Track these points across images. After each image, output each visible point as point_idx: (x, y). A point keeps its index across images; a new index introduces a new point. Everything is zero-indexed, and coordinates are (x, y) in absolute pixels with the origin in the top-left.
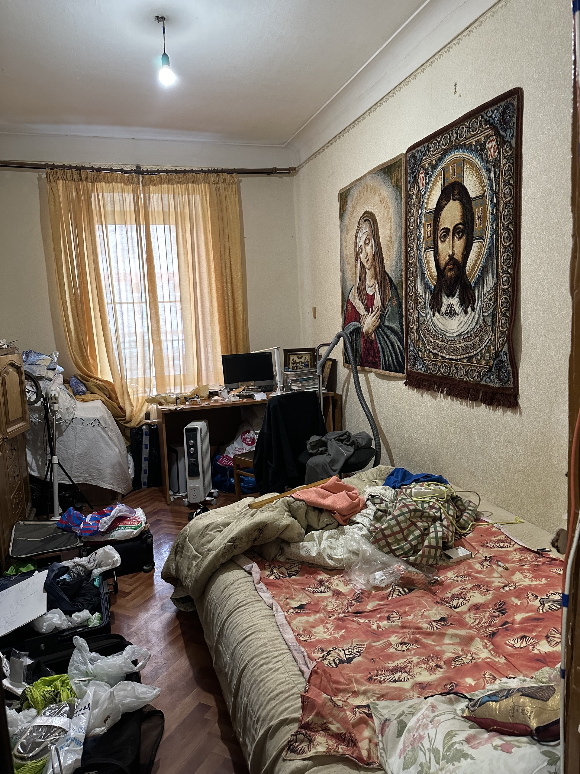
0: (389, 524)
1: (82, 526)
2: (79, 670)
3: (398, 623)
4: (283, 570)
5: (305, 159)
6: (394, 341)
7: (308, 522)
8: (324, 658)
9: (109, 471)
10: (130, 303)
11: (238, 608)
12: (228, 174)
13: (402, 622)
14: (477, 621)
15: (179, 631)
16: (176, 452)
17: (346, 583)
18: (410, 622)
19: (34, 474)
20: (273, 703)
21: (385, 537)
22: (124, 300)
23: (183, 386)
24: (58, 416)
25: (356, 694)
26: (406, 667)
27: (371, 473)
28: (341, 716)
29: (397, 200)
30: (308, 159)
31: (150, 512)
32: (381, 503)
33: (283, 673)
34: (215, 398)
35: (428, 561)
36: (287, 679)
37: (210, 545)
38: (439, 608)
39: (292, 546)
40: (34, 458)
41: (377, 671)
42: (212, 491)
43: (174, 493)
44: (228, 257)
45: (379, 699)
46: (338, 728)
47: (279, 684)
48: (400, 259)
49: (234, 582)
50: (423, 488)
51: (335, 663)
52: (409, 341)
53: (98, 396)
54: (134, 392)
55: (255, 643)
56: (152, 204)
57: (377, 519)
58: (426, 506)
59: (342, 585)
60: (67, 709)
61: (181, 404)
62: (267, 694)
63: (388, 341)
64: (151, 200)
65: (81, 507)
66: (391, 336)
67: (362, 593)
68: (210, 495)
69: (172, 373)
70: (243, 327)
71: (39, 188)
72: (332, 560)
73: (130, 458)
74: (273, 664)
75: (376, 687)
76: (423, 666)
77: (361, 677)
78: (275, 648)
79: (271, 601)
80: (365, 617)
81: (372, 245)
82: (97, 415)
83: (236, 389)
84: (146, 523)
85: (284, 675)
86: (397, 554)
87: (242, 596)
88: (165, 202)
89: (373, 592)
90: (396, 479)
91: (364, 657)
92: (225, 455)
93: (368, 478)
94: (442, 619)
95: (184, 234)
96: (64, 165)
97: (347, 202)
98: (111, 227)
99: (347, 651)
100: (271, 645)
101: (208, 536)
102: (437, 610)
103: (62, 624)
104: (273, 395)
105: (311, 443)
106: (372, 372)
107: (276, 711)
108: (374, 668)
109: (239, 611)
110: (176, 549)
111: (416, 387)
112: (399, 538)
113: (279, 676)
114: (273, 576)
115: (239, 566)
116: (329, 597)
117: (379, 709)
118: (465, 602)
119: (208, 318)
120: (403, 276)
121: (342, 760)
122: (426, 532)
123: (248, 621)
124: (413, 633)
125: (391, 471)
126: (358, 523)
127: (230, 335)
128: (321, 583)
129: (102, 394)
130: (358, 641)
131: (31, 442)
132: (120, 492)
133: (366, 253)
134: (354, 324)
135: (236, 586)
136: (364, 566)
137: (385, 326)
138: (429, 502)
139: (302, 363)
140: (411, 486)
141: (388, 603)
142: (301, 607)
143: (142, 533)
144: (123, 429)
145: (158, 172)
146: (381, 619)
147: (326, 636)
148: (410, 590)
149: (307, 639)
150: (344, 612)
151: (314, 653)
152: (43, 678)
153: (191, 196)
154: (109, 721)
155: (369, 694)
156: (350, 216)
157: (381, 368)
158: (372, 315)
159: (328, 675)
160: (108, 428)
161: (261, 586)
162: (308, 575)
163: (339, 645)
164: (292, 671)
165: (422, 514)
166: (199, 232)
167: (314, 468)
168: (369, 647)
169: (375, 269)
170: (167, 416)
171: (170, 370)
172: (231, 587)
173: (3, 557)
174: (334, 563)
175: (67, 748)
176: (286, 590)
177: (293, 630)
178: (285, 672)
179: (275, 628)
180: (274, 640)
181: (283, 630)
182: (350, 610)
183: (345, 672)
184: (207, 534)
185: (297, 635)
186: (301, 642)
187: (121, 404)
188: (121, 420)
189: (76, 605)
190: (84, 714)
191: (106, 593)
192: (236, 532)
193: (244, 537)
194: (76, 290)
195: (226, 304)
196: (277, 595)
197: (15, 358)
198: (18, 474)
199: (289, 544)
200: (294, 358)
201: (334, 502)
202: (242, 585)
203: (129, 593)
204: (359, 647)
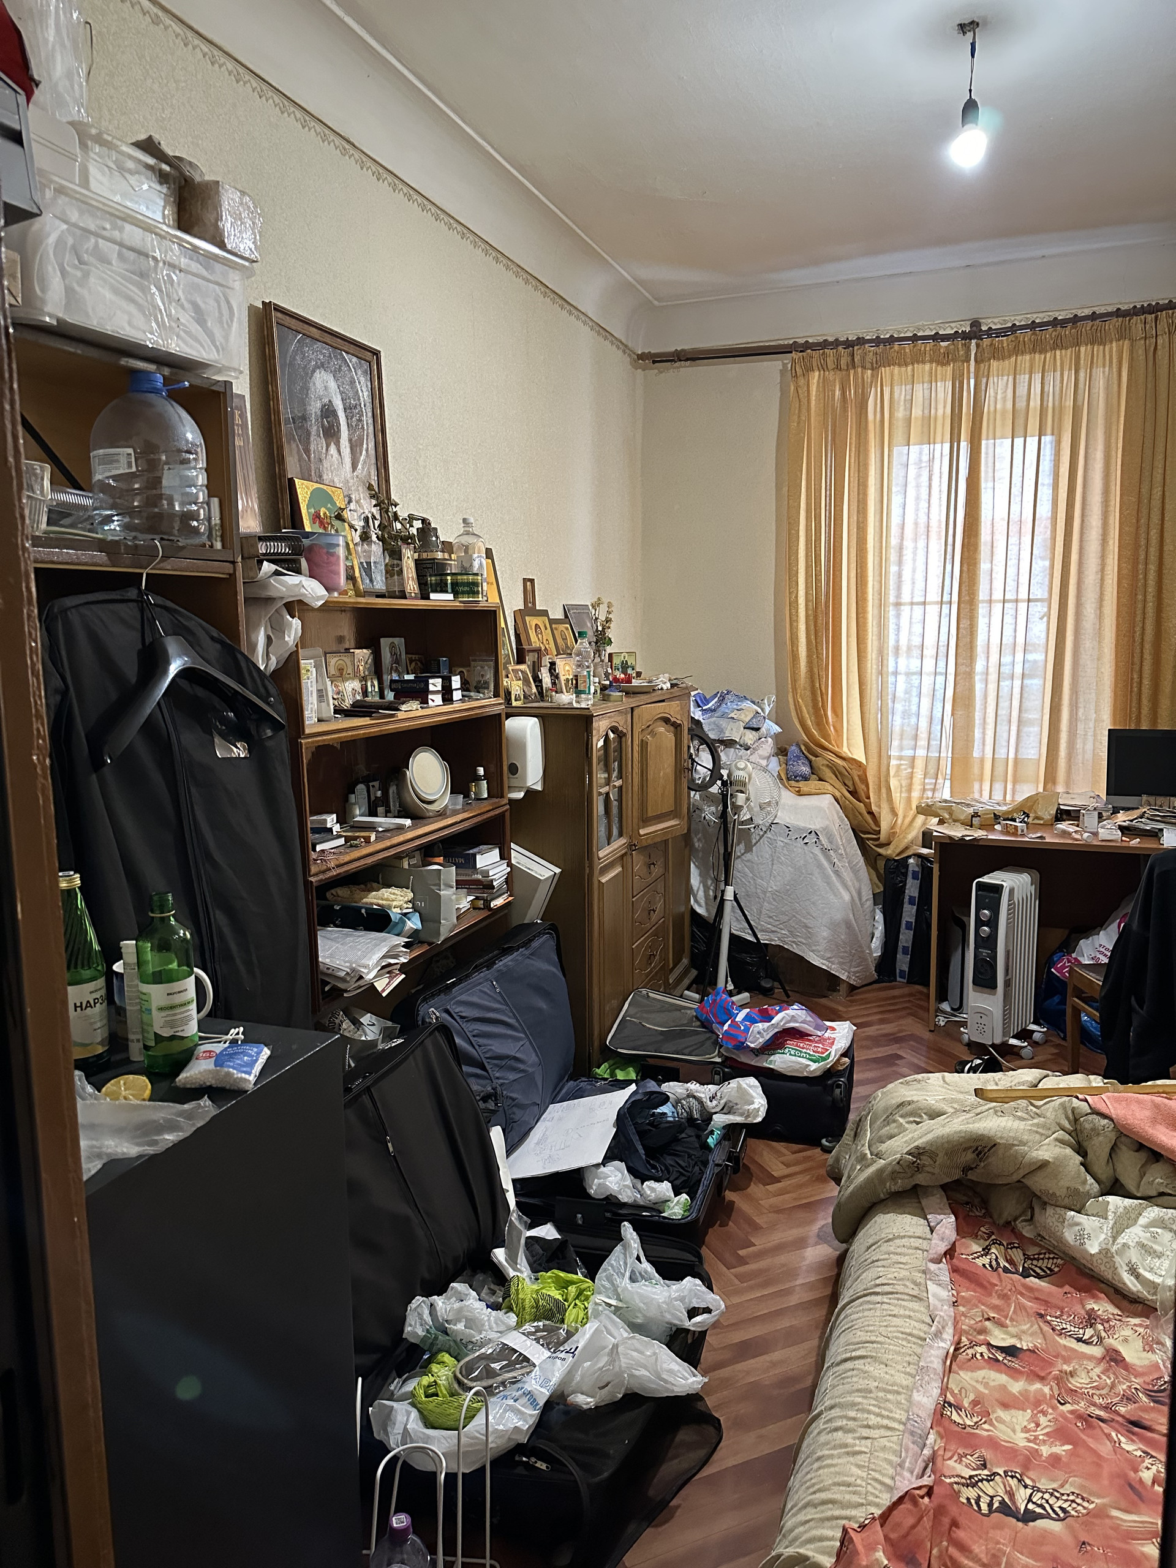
1: (726, 1027)
2: (613, 1284)
7: (1114, 1171)
8: (972, 1482)
9: (825, 933)
10: (918, 604)
11: (873, 1294)
16: (963, 926)
20: (810, 1514)
22: (905, 599)
23: (1009, 787)
24: (745, 816)
33: (859, 1466)
34: (1063, 826)
36: (859, 1482)
37: (886, 1145)
39: (1050, 1211)
40: (703, 882)
42: (1032, 1027)
43: (952, 1009)
44: (1158, 504)
47: (839, 1484)
49: (896, 1238)
51: (990, 1505)
53: (830, 788)
54: (901, 786)
55: (854, 1379)
56: (992, 399)
59: (1139, 1344)
60: (560, 1338)
61: (981, 827)
62: (811, 1490)
64: (991, 390)
65: (771, 989)
69: (989, 754)
71: (782, 389)
72: (1136, 1278)
73: (879, 916)
74: (854, 1438)
78: (879, 1408)
79: (946, 1312)
82: (817, 825)
83: (1127, 809)
84: (844, 1055)
85: (859, 1472)
87: (892, 1273)
88: (1022, 391)
91: (1069, 1527)
92: (1073, 955)
96: (826, 341)
98: (899, 452)
99: (1040, 1495)
100: (876, 1399)
101: (894, 1125)
103: (620, 1192)
107: (805, 1532)
109: (869, 1302)
113: (848, 1466)
114: (986, 1260)
115: (923, 1209)
116: (1090, 1358)
123: (871, 1328)
128: (1091, 1319)
129: (838, 784)
130: (1082, 1487)
131: (700, 854)
132: (844, 977)
135: (892, 1249)
142: (1011, 1351)
144: (869, 857)
145: (1014, 328)
147: (1020, 1440)
149: (968, 1422)
150: (1106, 1408)
151: (960, 1461)
152: (556, 1271)
154: (603, 1392)
159: (946, 1521)
160: (835, 851)
161: (942, 1268)
162: (1072, 1290)
163: (1031, 1474)
164: (880, 1472)
168: (1100, 1513)
170: (949, 848)
171: (982, 748)
172: (885, 1247)
173: (596, 1044)
174: (1140, 1287)
175: (511, 1402)
176: (996, 1301)
177: (944, 1390)
178: (864, 1466)
179: (911, 1369)
180: (889, 1392)
181: (921, 1380)
182: (1122, 1410)
183: (997, 1535)
184: (894, 1121)
185: (950, 1405)
186: (946, 1423)
187: (874, 808)
188: (868, 839)
189: (654, 1167)
190: (564, 1359)
191: (718, 1165)
192: (930, 1137)
193: (941, 1155)
194: (818, 581)
195: (1139, 612)
196: (967, 1302)
197: (672, 709)
198: (659, 906)
199: (1044, 1205)
202: (904, 1250)
203: (778, 1180)
204: (1073, 1501)
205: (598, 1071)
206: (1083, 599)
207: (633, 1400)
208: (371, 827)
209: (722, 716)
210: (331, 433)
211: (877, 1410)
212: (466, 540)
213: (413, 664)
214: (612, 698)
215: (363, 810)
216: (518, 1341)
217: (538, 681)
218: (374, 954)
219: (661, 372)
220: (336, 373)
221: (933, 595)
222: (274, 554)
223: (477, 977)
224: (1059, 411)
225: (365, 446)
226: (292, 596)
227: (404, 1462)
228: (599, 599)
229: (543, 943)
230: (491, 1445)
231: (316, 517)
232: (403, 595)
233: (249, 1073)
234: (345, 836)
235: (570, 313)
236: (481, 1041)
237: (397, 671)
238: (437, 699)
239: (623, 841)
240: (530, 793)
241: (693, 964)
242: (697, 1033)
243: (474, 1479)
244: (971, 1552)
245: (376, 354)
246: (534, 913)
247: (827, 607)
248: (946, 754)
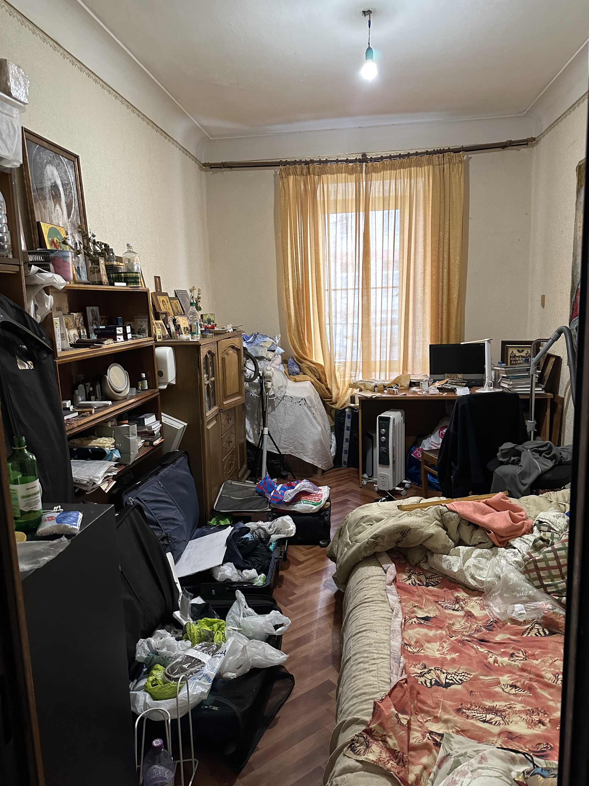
0: (545, 556)
1: (272, 494)
2: (235, 620)
3: (519, 664)
5: (546, 128)
7: (460, 535)
8: (422, 675)
9: (311, 446)
10: (344, 289)
11: (363, 603)
12: (454, 152)
13: (524, 664)
15: (333, 610)
16: (372, 438)
17: (483, 608)
18: (533, 667)
19: (251, 441)
20: (355, 701)
21: (537, 569)
22: (339, 287)
23: (388, 373)
24: (271, 393)
25: (437, 719)
26: (504, 711)
28: (401, 733)
30: (550, 127)
32: (548, 531)
33: (373, 676)
34: (414, 389)
36: (375, 683)
37: (358, 537)
39: (435, 556)
40: (252, 427)
41: (471, 705)
42: (405, 481)
43: (369, 477)
44: (446, 241)
45: (458, 732)
46: (394, 744)
47: (366, 685)
49: (370, 577)
51: (431, 683)
53: (309, 378)
54: (341, 375)
55: (363, 640)
56: (374, 191)
57: (536, 547)
59: (478, 608)
60: (214, 649)
61: (379, 392)
62: (353, 691)
64: (373, 188)
65: (287, 476)
67: (496, 622)
69: (378, 359)
70: (457, 315)
71: (275, 184)
72: (474, 580)
73: (333, 437)
74: (369, 665)
75: (461, 721)
76: (524, 716)
77: (450, 706)
79: (397, 606)
80: (487, 647)
82: (305, 395)
83: (439, 380)
84: (327, 501)
85: (374, 679)
86: (549, 591)
87: (371, 593)
88: (387, 188)
89: (509, 624)
91: (464, 686)
92: (420, 447)
93: (557, 499)
96: (295, 160)
98: (333, 217)
99: (450, 675)
100: (375, 647)
101: (361, 527)
103: (232, 577)
104: (479, 391)
105: (502, 450)
107: (354, 709)
108: (469, 701)
109: (363, 607)
112: (554, 574)
113: (368, 677)
114: (410, 582)
115: (379, 563)
116: (459, 616)
117: (452, 743)
121: (386, 774)
123: (367, 618)
124: (531, 679)
126: (515, 548)
127: (442, 323)
128: (457, 600)
129: (313, 376)
130: (466, 669)
131: (250, 413)
132: (320, 467)
135: (369, 582)
136: (505, 595)
139: (522, 357)
141: (519, 640)
142: (426, 619)
143: (322, 510)
144: (328, 410)
145: (382, 158)
146: (503, 654)
147: (437, 655)
148: (552, 633)
149: (415, 651)
150: (469, 636)
151: (415, 667)
153: (413, 180)
154: (240, 669)
155: (450, 725)
159: (415, 692)
160: (314, 407)
161: (393, 588)
162: (447, 589)
163: (445, 667)
164: (383, 677)
166: (418, 216)
167: (500, 478)
168: (476, 678)
171: (376, 356)
172: (366, 582)
173: (209, 509)
174: (476, 584)
175: (198, 680)
176: (417, 598)
177: (403, 639)
178: (375, 676)
179: (387, 632)
180: (380, 643)
181: (393, 635)
182: (476, 636)
183: (436, 694)
184: (361, 525)
185: (406, 645)
186: (406, 652)
187: (329, 386)
188: (327, 401)
189: (247, 563)
190: (220, 657)
191: (276, 558)
192: (380, 529)
193: (386, 537)
194: (298, 278)
195: (440, 291)
196: (405, 600)
197: (235, 341)
198: (233, 439)
199: (432, 554)
200: (513, 351)
201: (492, 520)
202: (375, 582)
203: (302, 563)
204: (464, 676)
205: (211, 522)
206: (417, 286)
207: (255, 671)
208: (90, 406)
209: (256, 345)
210: (56, 197)
211: (376, 651)
212: (129, 256)
213: (103, 321)
214: (208, 336)
215: (83, 398)
216: (193, 653)
217: (169, 329)
218: (101, 471)
219: (214, 173)
220: (57, 166)
221: (351, 286)
222: (37, 261)
223: (151, 480)
224: (403, 198)
225: (73, 206)
226: (48, 283)
227: (147, 719)
228: (193, 287)
229: (182, 461)
230: (190, 703)
231: (52, 242)
232: (101, 283)
233: (76, 525)
234: (78, 412)
235: (169, 141)
236: (156, 512)
237: (96, 324)
238: (122, 338)
239: (216, 408)
240: (170, 386)
241: (249, 467)
242: (258, 498)
243: (185, 719)
244: (427, 703)
245: (77, 157)
246: (175, 447)
247: (303, 291)
248: (360, 359)
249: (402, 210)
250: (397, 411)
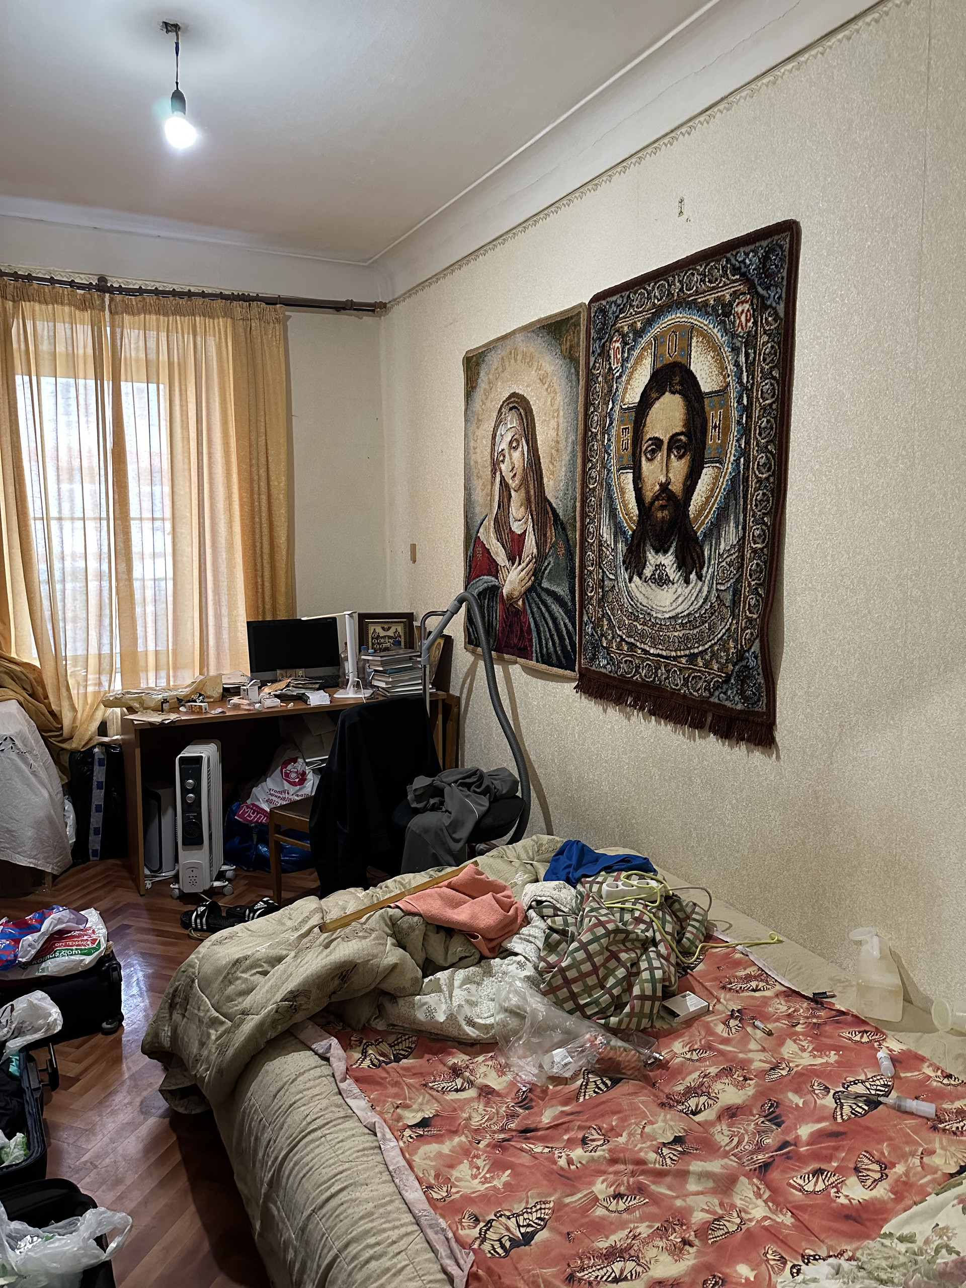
0: (574, 959)
3: (603, 1152)
4: (385, 1047)
5: (404, 291)
6: (557, 614)
7: (426, 953)
9: (30, 833)
10: (78, 519)
11: (309, 1133)
12: (267, 304)
13: (610, 1151)
14: (736, 1140)
16: (158, 798)
17: (501, 1070)
18: (624, 1150)
21: (567, 982)
22: (66, 514)
23: (171, 674)
26: (630, 1247)
27: (524, 847)
29: (571, 381)
30: (409, 291)
31: (109, 909)
32: (555, 915)
33: (411, 1280)
34: (235, 700)
35: (639, 1023)
37: (247, 1002)
38: (668, 1117)
39: (401, 1002)
41: (581, 1259)
42: (225, 868)
43: (152, 871)
44: (263, 449)
48: (572, 480)
49: (297, 1076)
50: (620, 883)
51: (503, 1246)
52: (585, 618)
53: (11, 693)
54: (78, 685)
55: (350, 1211)
56: (127, 346)
57: (551, 947)
58: (627, 917)
59: (493, 1074)
61: (172, 711)
63: (547, 615)
64: (126, 339)
66: (553, 606)
67: (531, 1090)
68: (221, 876)
69: (151, 648)
70: (287, 572)
72: (473, 1027)
73: (69, 806)
74: (390, 1259)
76: (661, 1244)
77: (554, 1276)
78: (389, 1222)
79: (373, 1118)
80: (542, 1139)
81: (523, 451)
82: (10, 731)
83: (273, 682)
85: (415, 1284)
86: (589, 1013)
87: (314, 1108)
88: (152, 344)
89: (551, 1087)
90: (569, 862)
91: (553, 1230)
92: (249, 802)
93: (519, 857)
94: (677, 1140)
95: (184, 403)
97: (478, 374)
98: (47, 383)
99: (521, 1217)
100: (381, 1216)
101: (239, 982)
102: (665, 1121)
105: (415, 790)
106: (515, 663)
108: (574, 1252)
109: (312, 1141)
110: (172, 999)
111: (596, 697)
112: (590, 984)
113: (404, 1285)
114: (367, 1062)
115: (302, 1042)
116: (472, 1100)
118: (710, 1102)
119: (223, 555)
120: (578, 509)
122: (634, 970)
123: (332, 1161)
124: (633, 1174)
125: (559, 845)
126: (516, 954)
127: (263, 585)
128: (456, 1072)
129: (18, 689)
130: (539, 1195)
132: (49, 871)
133: (512, 463)
134: (487, 580)
135: (301, 1087)
136: (533, 1040)
137: (542, 589)
138: (632, 911)
139: (390, 637)
140: (600, 879)
141: (578, 1109)
142: (424, 1123)
143: (101, 961)
144: (56, 753)
145: (141, 291)
146: (570, 1143)
147: (478, 1186)
148: (616, 1082)
149: (445, 1194)
150: (503, 1130)
151: (463, 1228)
153: (199, 339)
156: (484, 397)
157: (534, 658)
158: (520, 567)
160: (30, 752)
161: (348, 1085)
162: (431, 1056)
164: (429, 1273)
165: (627, 937)
166: (211, 401)
167: (419, 835)
168: (559, 1207)
169: (528, 492)
170: (145, 733)
172: (293, 1089)
174: (476, 1032)
176: (392, 1090)
177: (418, 1179)
178: (415, 1277)
179: (386, 1177)
180: (385, 1205)
181: (400, 1180)
182: (513, 1126)
183: (521, 1266)
184: (237, 978)
185: (427, 1188)
186: (436, 1204)
187: (54, 706)
188: (50, 737)
192: (297, 979)
193: (313, 991)
195: (257, 531)
196: (378, 1101)
199: (393, 997)
200: (376, 629)
201: (473, 916)
202: (311, 1083)
203: (76, 1079)
204: (541, 1209)
211: (388, 1225)
221: (92, 512)
224: (182, 367)
249: (183, 387)
250: (209, 743)
